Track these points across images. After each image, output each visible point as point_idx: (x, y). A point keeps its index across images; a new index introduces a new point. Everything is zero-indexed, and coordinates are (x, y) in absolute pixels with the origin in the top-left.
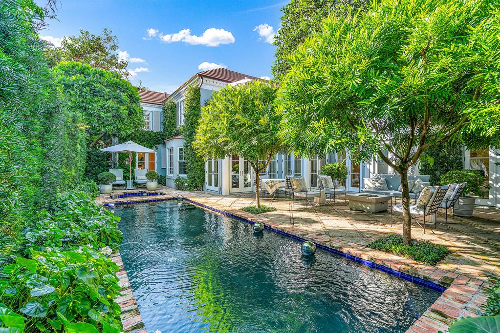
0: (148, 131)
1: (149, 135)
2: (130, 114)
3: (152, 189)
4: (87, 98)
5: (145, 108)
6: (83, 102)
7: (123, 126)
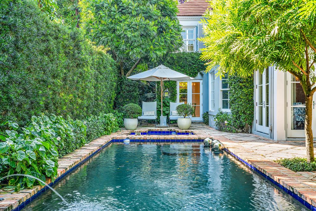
0: (191, 53)
1: (192, 57)
2: (161, 31)
3: (184, 128)
4: (116, 17)
5: (181, 23)
6: (112, 23)
7: (152, 47)
